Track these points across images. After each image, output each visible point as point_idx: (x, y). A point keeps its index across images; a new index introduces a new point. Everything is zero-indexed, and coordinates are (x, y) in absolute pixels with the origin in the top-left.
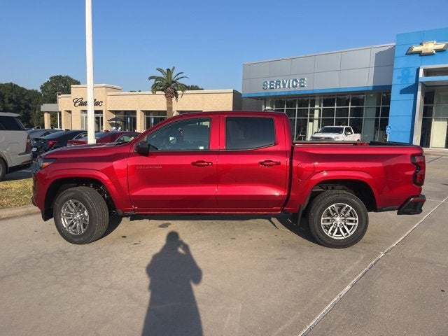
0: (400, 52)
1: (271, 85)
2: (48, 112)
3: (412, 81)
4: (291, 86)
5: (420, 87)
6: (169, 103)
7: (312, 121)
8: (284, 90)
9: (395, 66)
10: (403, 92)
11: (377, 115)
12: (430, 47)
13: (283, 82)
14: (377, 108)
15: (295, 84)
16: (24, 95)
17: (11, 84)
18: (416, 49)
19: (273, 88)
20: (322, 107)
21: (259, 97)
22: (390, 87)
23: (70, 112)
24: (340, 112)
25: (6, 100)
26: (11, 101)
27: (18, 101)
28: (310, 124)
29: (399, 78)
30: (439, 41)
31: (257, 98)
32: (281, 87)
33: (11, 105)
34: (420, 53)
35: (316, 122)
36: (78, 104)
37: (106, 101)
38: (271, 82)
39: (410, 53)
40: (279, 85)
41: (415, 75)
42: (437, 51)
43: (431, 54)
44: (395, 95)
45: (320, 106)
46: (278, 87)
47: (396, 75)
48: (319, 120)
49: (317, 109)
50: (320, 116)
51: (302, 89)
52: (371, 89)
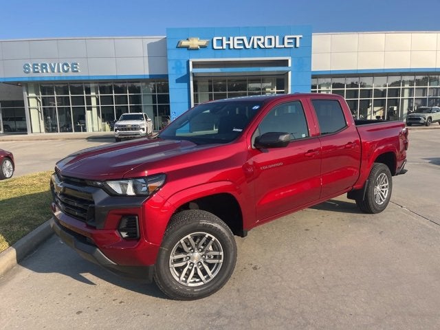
0: (171, 45)
1: (34, 68)
3: (184, 72)
4: (61, 71)
5: (191, 78)
7: (90, 109)
8: (53, 75)
9: (168, 57)
10: (178, 81)
11: (154, 102)
12: (195, 42)
13: (50, 65)
14: (153, 95)
15: (66, 68)
18: (185, 43)
19: (38, 72)
20: (99, 95)
21: (18, 82)
22: (167, 76)
24: (119, 100)
28: (88, 113)
29: (173, 68)
30: (201, 38)
31: (16, 84)
32: (49, 70)
34: (187, 48)
35: (95, 110)
38: (34, 65)
39: (179, 47)
40: (46, 68)
41: (186, 66)
42: (201, 47)
43: (197, 49)
44: (172, 84)
45: (97, 93)
46: (45, 71)
47: (171, 65)
48: (98, 108)
49: (94, 96)
50: (98, 103)
51: (76, 74)
52: (148, 77)
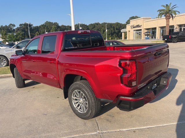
2: (124, 32)
6: (168, 21)
16: (121, 26)
17: (117, 23)
23: (130, 31)
25: (115, 29)
26: (117, 29)
27: (119, 29)
33: (117, 30)
36: (132, 27)
37: (143, 25)
